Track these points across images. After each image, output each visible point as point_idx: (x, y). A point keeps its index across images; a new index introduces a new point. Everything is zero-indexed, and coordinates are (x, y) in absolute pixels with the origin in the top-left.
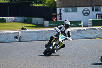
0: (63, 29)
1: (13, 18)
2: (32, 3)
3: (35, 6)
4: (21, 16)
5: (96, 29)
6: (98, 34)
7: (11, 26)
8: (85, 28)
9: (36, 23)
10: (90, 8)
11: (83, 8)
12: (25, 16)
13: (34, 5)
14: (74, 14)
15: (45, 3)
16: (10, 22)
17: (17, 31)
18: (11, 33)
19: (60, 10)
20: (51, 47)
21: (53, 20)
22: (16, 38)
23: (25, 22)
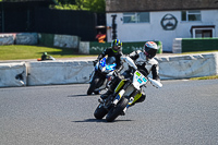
0: (142, 59)
1: (14, 35)
2: (54, 4)
3: (60, 10)
4: (31, 31)
5: (190, 59)
6: (194, 69)
7: (10, 52)
8: (167, 56)
9: (61, 45)
10: (178, 14)
11: (162, 14)
12: (38, 32)
13: (57, 7)
14: (144, 26)
15: (81, 3)
16: (6, 44)
17: (21, 64)
18: (8, 68)
19: (114, 17)
20: (116, 102)
21: (97, 40)
22: (20, 77)
23: (39, 43)
